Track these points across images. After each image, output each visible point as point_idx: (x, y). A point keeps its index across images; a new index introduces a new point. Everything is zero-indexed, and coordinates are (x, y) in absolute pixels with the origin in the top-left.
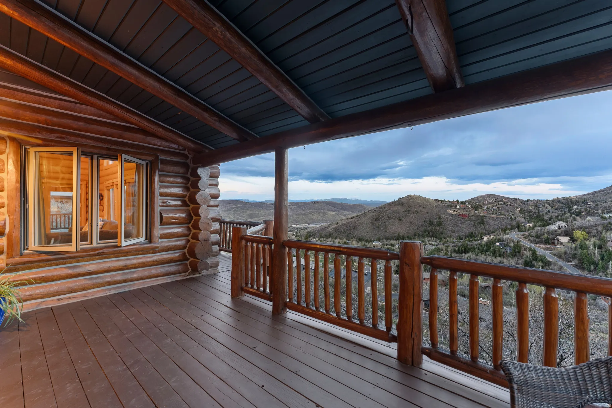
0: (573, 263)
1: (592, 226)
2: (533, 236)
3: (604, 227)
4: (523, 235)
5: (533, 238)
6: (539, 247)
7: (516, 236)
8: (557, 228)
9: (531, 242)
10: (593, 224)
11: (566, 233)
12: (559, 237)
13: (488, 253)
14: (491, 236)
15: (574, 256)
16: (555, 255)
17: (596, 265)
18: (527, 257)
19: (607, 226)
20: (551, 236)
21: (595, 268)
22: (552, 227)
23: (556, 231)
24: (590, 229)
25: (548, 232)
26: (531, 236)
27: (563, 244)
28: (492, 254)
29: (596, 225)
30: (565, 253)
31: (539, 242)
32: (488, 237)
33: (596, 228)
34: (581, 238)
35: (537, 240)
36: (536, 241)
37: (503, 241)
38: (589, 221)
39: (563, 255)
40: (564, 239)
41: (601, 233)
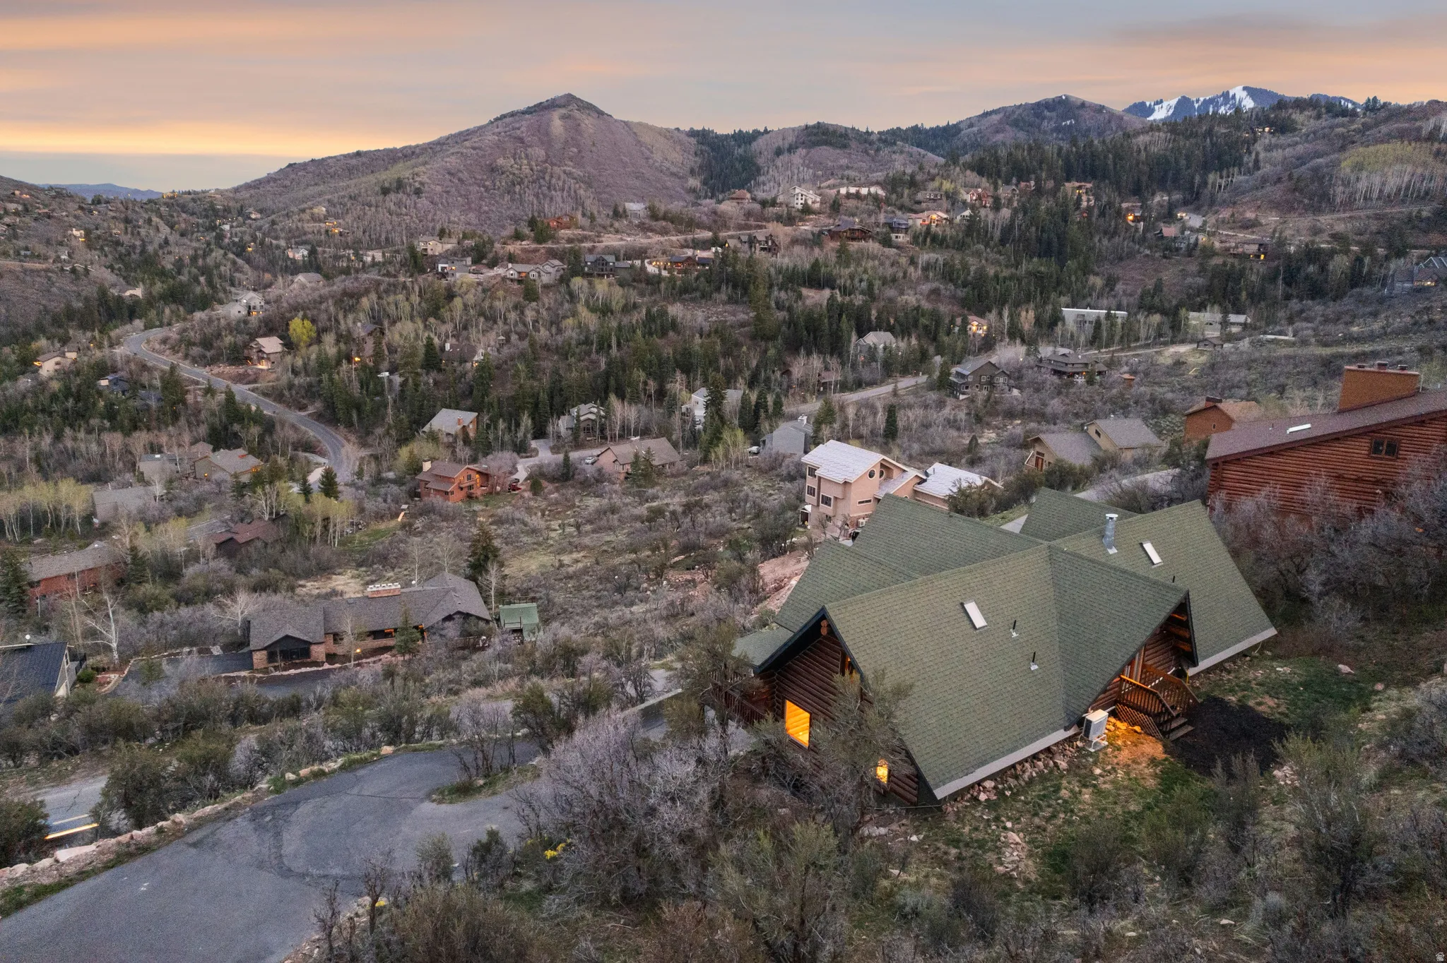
0: (311, 410)
1: (315, 301)
2: (194, 344)
3: (335, 304)
4: (164, 341)
5: (196, 351)
6: (219, 375)
7: (144, 346)
8: (244, 312)
9: (194, 361)
10: (316, 295)
11: (269, 327)
12: (261, 341)
13: (95, 422)
14: (68, 355)
15: (311, 392)
16: (265, 395)
17: (358, 407)
18: (213, 414)
19: (342, 301)
20: (240, 339)
21: (359, 415)
22: (235, 311)
23: (246, 322)
24: (315, 312)
25: (229, 324)
26: (190, 344)
27: (272, 357)
28: (108, 424)
29: (322, 299)
30: (291, 386)
31: (213, 361)
32: (58, 359)
33: (323, 306)
34: (305, 337)
35: (208, 354)
36: (204, 357)
37: (114, 370)
38: (303, 287)
39: (286, 393)
40: (271, 344)
41: (337, 321)
